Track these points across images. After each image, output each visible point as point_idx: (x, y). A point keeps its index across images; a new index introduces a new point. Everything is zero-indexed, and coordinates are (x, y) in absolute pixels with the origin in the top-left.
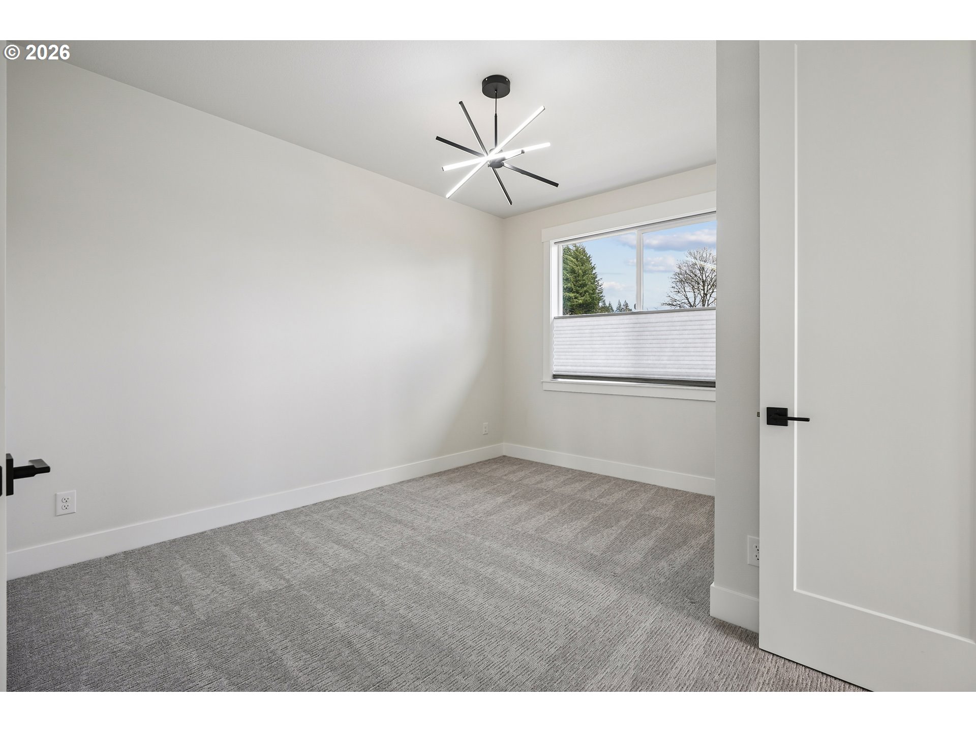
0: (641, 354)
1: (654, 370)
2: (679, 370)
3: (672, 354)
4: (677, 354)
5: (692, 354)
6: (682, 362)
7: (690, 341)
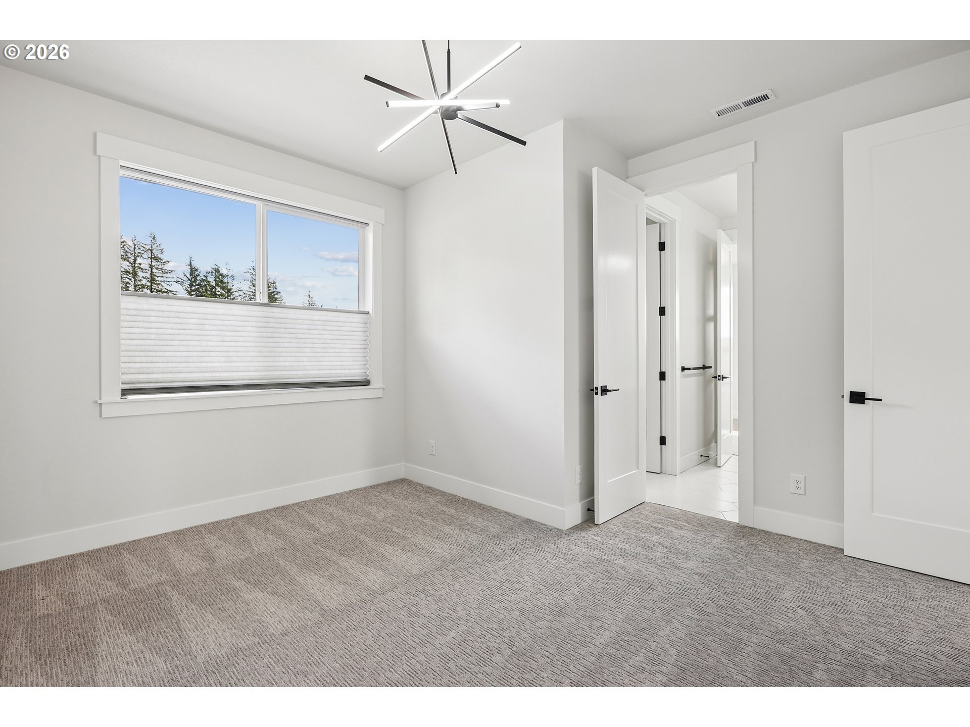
0: (277, 354)
1: (293, 373)
2: (320, 372)
3: (312, 354)
4: (317, 355)
5: (332, 354)
6: (322, 363)
7: (329, 341)
